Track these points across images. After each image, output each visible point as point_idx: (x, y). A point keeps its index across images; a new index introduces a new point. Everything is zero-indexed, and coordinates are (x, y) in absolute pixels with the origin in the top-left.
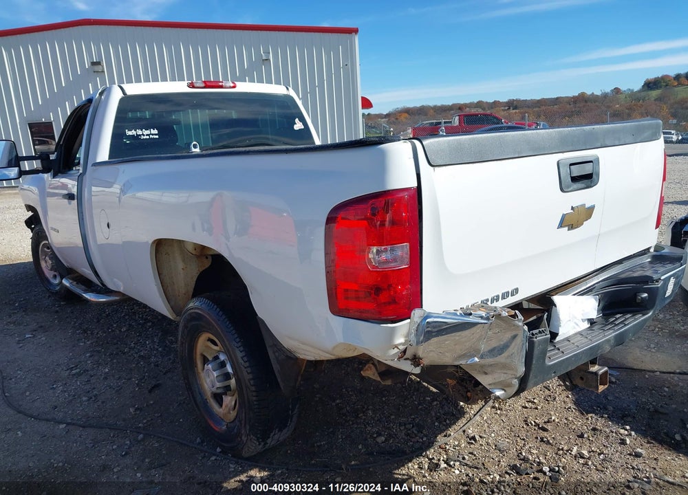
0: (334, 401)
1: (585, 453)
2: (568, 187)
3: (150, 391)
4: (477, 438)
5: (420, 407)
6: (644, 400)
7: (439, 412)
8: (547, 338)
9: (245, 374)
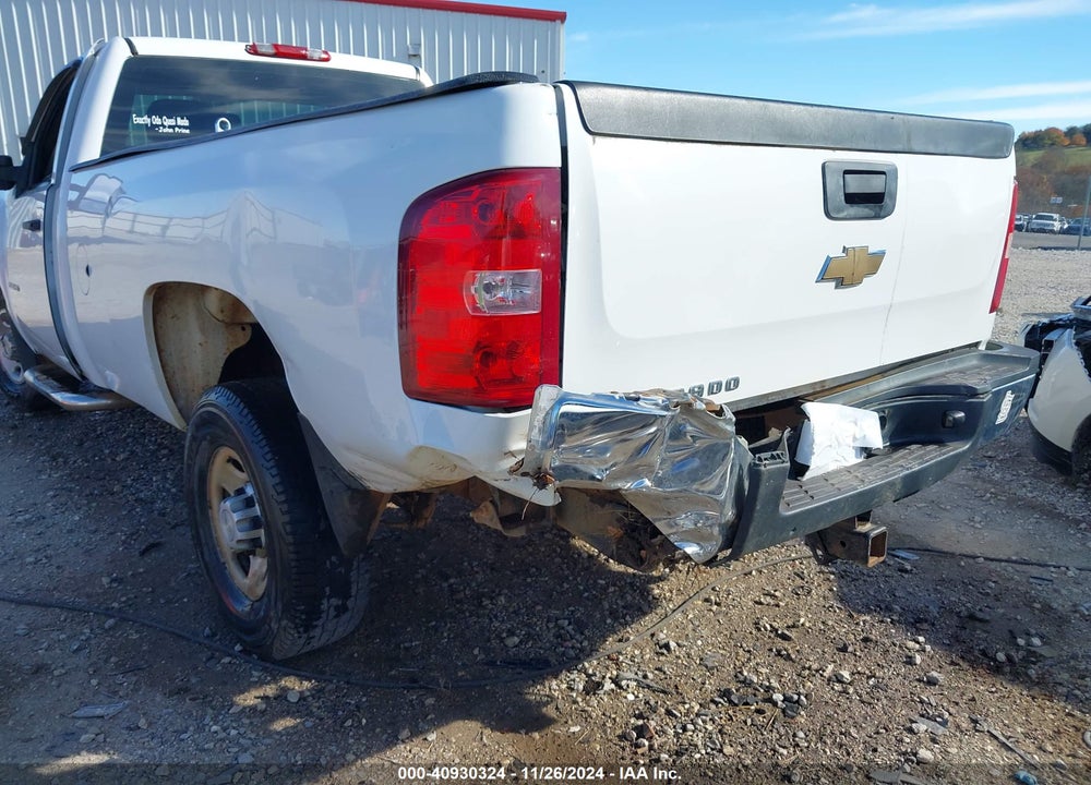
0: (446, 580)
1: (846, 675)
2: (840, 210)
3: (143, 553)
4: (673, 645)
5: (586, 594)
6: (953, 599)
7: (617, 604)
8: (784, 468)
9: (277, 513)
